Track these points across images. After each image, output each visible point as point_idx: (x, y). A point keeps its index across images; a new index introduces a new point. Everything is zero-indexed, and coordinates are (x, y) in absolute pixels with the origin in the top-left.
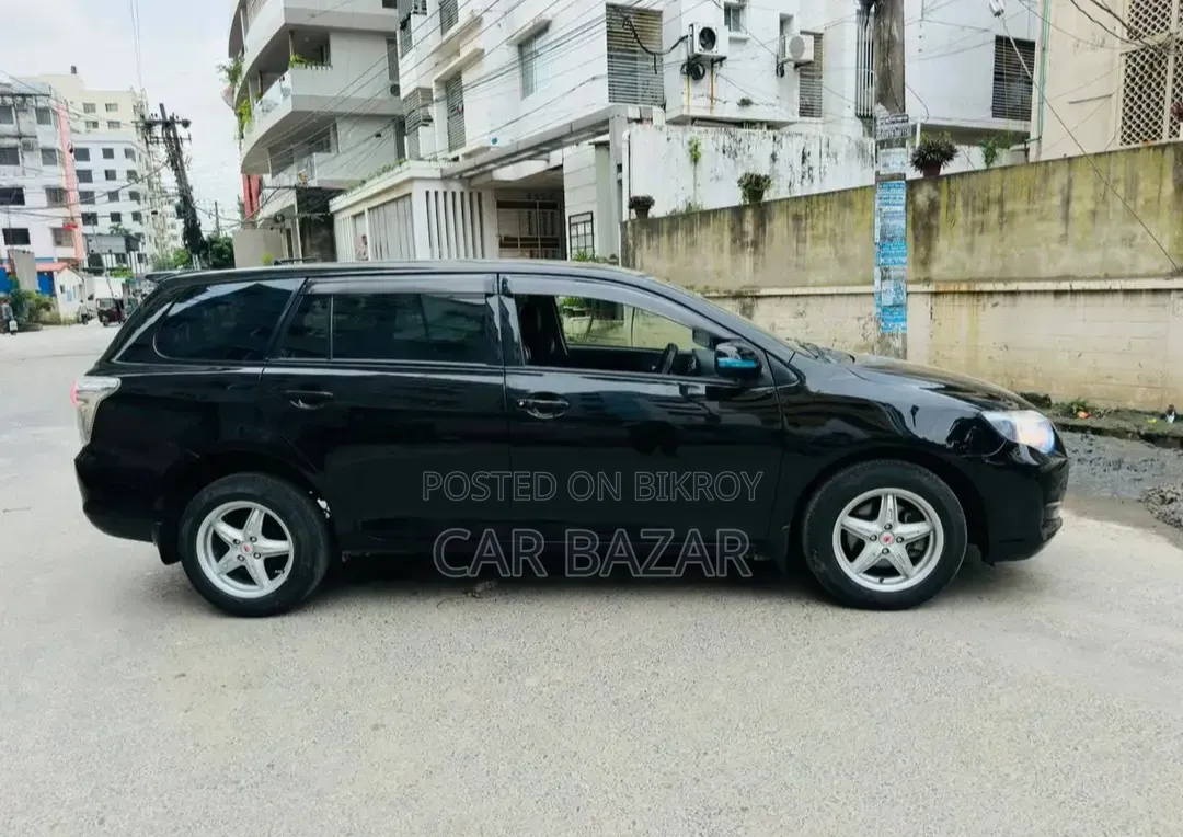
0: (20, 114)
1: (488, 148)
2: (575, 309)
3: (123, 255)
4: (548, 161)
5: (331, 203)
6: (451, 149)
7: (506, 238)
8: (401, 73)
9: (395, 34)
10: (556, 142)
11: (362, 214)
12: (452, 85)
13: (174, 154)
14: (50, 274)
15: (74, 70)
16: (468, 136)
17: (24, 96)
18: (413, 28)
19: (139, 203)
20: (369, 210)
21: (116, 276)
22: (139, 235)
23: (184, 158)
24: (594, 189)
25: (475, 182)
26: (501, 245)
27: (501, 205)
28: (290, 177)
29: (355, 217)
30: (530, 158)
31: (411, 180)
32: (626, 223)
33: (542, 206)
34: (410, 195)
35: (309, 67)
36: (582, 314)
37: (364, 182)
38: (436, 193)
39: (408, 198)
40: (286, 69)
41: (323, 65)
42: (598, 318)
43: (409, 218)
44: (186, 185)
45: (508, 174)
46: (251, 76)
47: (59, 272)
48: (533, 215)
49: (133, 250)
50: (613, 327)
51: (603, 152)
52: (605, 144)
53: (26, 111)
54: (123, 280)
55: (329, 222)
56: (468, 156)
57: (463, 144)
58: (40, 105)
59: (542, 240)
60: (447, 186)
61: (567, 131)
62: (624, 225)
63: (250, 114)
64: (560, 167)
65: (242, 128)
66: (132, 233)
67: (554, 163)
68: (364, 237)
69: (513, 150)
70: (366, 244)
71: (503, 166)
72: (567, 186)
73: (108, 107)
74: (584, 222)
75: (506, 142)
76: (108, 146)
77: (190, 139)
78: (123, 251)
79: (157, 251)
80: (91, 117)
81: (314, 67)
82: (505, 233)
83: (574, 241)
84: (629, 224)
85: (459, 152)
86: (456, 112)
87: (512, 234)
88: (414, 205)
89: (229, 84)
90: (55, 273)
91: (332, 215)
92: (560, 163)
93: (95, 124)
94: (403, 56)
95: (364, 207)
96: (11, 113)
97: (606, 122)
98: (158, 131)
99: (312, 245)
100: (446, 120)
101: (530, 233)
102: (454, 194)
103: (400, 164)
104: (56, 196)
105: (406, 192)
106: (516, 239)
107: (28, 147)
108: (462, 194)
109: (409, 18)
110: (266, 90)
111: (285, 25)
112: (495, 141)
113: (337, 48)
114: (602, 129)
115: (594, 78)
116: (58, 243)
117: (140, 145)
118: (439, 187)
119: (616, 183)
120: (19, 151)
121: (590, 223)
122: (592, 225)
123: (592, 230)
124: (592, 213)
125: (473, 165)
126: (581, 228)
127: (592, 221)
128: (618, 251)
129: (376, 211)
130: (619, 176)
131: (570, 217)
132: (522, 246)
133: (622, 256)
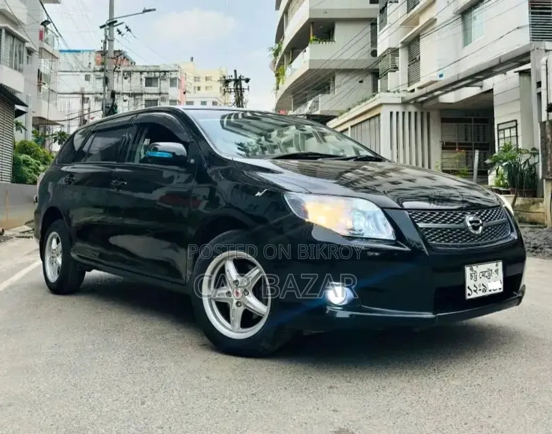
0: (162, 82)
1: (436, 82)
2: (501, 189)
4: (481, 87)
5: (328, 124)
6: (409, 84)
7: (447, 144)
8: (379, 41)
9: (376, 20)
10: (488, 72)
11: (347, 130)
12: (412, 44)
13: (239, 98)
15: (192, 59)
16: (422, 75)
17: (165, 72)
18: (388, 14)
20: (352, 127)
23: (244, 100)
24: (519, 103)
25: (425, 105)
26: (443, 148)
27: (444, 120)
30: (467, 85)
31: (380, 105)
32: (545, 122)
33: (476, 121)
34: (379, 115)
35: (321, 43)
36: (508, 193)
37: (349, 109)
38: (397, 113)
39: (377, 119)
40: (307, 45)
41: (329, 41)
42: (521, 195)
43: (377, 131)
45: (450, 98)
46: (287, 52)
48: (469, 128)
50: (534, 203)
51: (526, 78)
52: (526, 73)
53: (165, 80)
56: (421, 87)
57: (418, 80)
58: (173, 76)
59: (475, 144)
60: (405, 109)
61: (497, 62)
62: (543, 124)
63: (284, 74)
64: (491, 91)
65: (278, 83)
67: (486, 88)
69: (456, 79)
71: (447, 92)
72: (496, 103)
73: (207, 79)
74: (510, 128)
75: (449, 75)
76: (204, 100)
77: (248, 89)
80: (197, 84)
81: (324, 43)
82: (447, 140)
83: (502, 142)
84: (547, 124)
85: (415, 86)
86: (414, 60)
87: (452, 139)
88: (382, 122)
89: (273, 58)
92: (491, 88)
93: (199, 88)
94: (380, 30)
95: (348, 125)
96: (157, 81)
97: (528, 54)
98: (231, 85)
100: (407, 67)
101: (466, 139)
102: (410, 113)
103: (374, 96)
105: (377, 113)
106: (454, 144)
107: (163, 99)
108: (416, 113)
109: (386, 6)
110: (295, 58)
111: (310, 19)
112: (441, 76)
113: (339, 30)
114: (524, 60)
115: (518, 28)
117: (221, 99)
118: (399, 109)
119: (536, 95)
120: (158, 102)
121: (515, 129)
122: (517, 130)
123: (517, 133)
124: (516, 121)
125: (424, 92)
126: (507, 133)
127: (516, 126)
128: (538, 145)
129: (356, 127)
130: (539, 90)
131: (498, 125)
132: (460, 149)
133: (541, 148)
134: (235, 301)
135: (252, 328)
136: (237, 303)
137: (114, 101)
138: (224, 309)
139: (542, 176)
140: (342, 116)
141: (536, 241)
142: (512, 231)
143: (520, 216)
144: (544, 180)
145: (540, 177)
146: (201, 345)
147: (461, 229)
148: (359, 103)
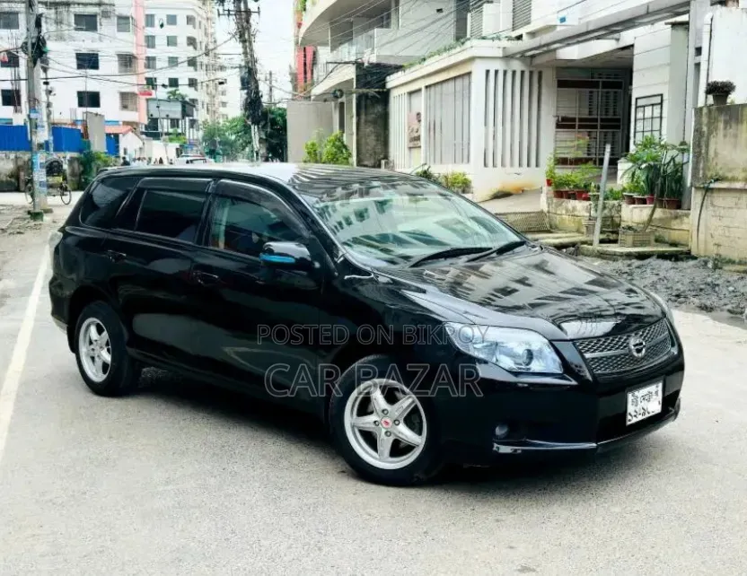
1: (555, 26)
2: (635, 195)
3: (178, 120)
4: (618, 40)
5: (388, 78)
6: (515, 27)
7: (564, 119)
10: (629, 23)
11: (420, 90)
13: (243, 26)
14: (117, 136)
16: (535, 15)
19: (196, 70)
20: (427, 87)
21: (171, 140)
22: (194, 101)
23: (252, 29)
24: (667, 71)
25: (538, 61)
26: (558, 126)
27: (562, 84)
28: (348, 52)
29: (411, 93)
30: (598, 38)
31: (472, 59)
32: (701, 109)
33: (606, 85)
34: (469, 74)
36: (643, 202)
37: (424, 60)
38: (496, 72)
39: (466, 79)
42: (661, 207)
44: (252, 56)
45: (572, 53)
47: (124, 135)
48: (595, 95)
49: (188, 116)
50: (676, 218)
51: (680, 33)
52: (685, 25)
54: (177, 145)
55: (384, 97)
56: (533, 34)
57: (528, 22)
59: (602, 120)
60: (507, 65)
61: (643, 12)
62: (698, 111)
64: (631, 47)
65: (305, 1)
66: (187, 99)
67: (622, 44)
68: (419, 114)
69: (584, 30)
70: (419, 121)
71: (569, 45)
72: (635, 68)
74: (653, 105)
75: (575, 22)
76: (172, 13)
77: (259, 12)
78: (178, 115)
79: (208, 117)
82: (563, 113)
83: (640, 124)
84: (705, 111)
85: (523, 31)
87: (571, 114)
88: (473, 84)
90: (121, 135)
91: (388, 91)
92: (631, 43)
95: (421, 84)
97: (687, 4)
98: (230, 4)
99: (366, 121)
101: (590, 113)
102: (514, 72)
103: (461, 44)
104: (127, 61)
105: (467, 71)
106: (574, 120)
107: (106, 15)
108: (523, 72)
112: (563, 20)
114: (681, 10)
116: (125, 107)
117: (201, 12)
118: (500, 66)
119: (693, 66)
120: (98, 18)
121: (659, 106)
122: (661, 108)
123: (661, 113)
124: (662, 95)
125: (538, 44)
126: (648, 111)
127: (661, 104)
128: (690, 139)
129: (433, 89)
130: (698, 59)
131: (637, 99)
132: (580, 127)
133: (694, 143)
134: (384, 431)
135: (405, 457)
136: (386, 433)
137: (40, 32)
138: (370, 439)
139: (691, 183)
140: (413, 69)
141: (679, 286)
142: (673, 345)
143: (657, 234)
144: (693, 189)
145: (689, 185)
146: (339, 473)
147: (626, 355)
148: (439, 52)
